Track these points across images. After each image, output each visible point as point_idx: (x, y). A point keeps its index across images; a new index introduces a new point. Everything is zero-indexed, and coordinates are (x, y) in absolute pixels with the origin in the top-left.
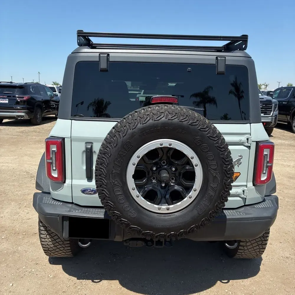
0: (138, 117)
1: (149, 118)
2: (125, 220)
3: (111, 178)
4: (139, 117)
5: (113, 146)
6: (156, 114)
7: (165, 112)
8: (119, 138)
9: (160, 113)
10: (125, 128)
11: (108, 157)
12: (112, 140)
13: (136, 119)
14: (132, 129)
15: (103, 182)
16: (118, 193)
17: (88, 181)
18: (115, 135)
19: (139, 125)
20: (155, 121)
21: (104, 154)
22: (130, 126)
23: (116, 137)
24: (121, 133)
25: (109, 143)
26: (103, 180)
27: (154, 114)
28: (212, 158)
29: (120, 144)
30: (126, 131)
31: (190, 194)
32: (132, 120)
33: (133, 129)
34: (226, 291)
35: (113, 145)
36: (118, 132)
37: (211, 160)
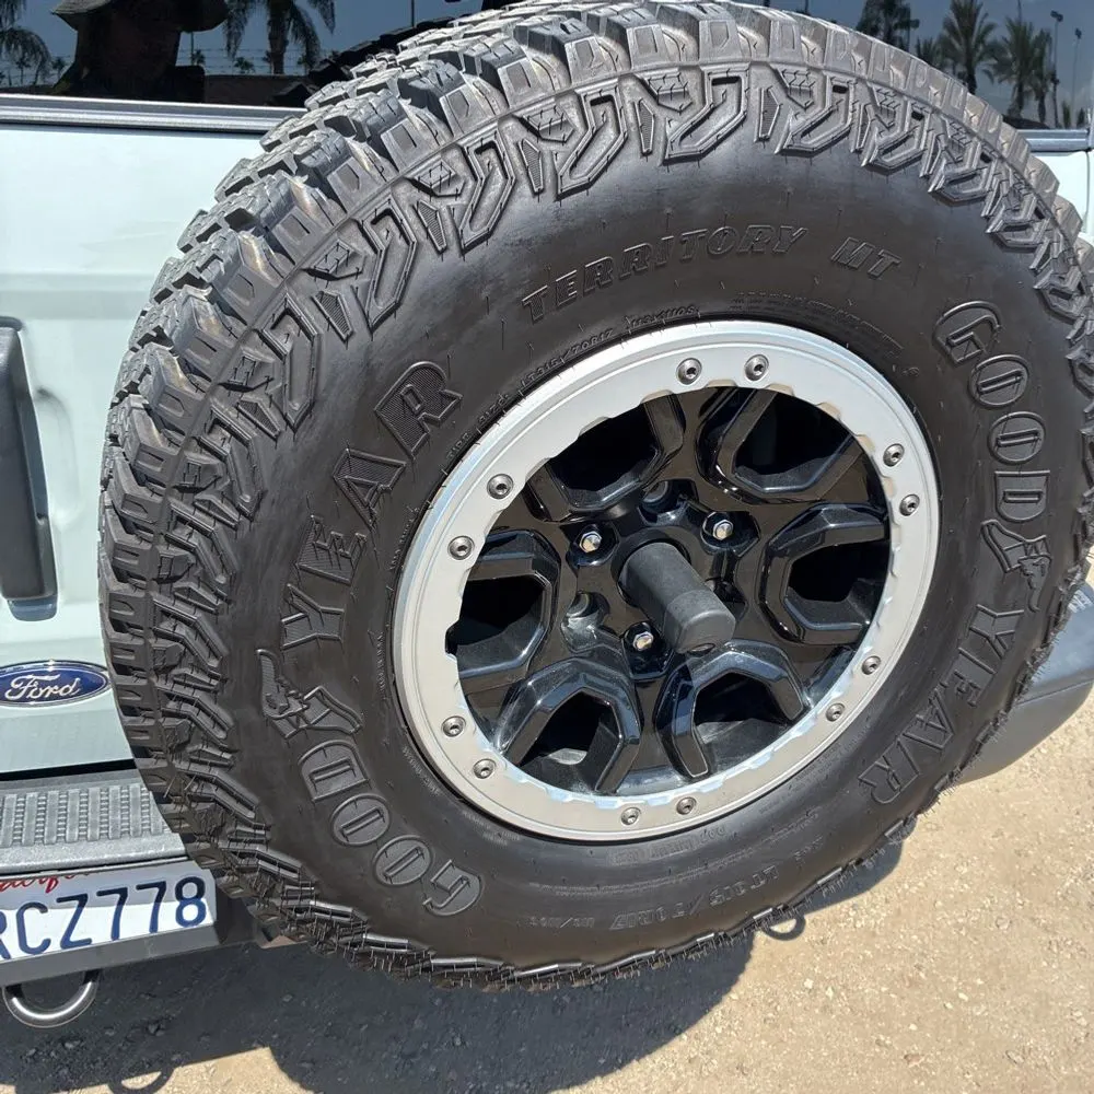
0: (502, 119)
1: (610, 132)
2: (391, 940)
3: (269, 688)
4: (511, 124)
5: (275, 418)
6: (671, 96)
7: (748, 76)
8: (330, 343)
9: (708, 84)
10: (380, 236)
11: (234, 515)
12: (255, 352)
13: (492, 145)
14: (454, 249)
15: (202, 719)
16: (337, 786)
17: (19, 616)
18: (288, 312)
19: (523, 203)
20: (667, 162)
21: (182, 489)
22: (429, 221)
23: (291, 326)
24: (341, 290)
25: (229, 386)
26: (200, 707)
27: (655, 98)
28: (1027, 453)
29: (339, 401)
30: (392, 272)
31: (834, 693)
32: (445, 151)
33: (463, 251)
34: (809, 984)
35: (277, 403)
36: (313, 273)
37: (1020, 465)
